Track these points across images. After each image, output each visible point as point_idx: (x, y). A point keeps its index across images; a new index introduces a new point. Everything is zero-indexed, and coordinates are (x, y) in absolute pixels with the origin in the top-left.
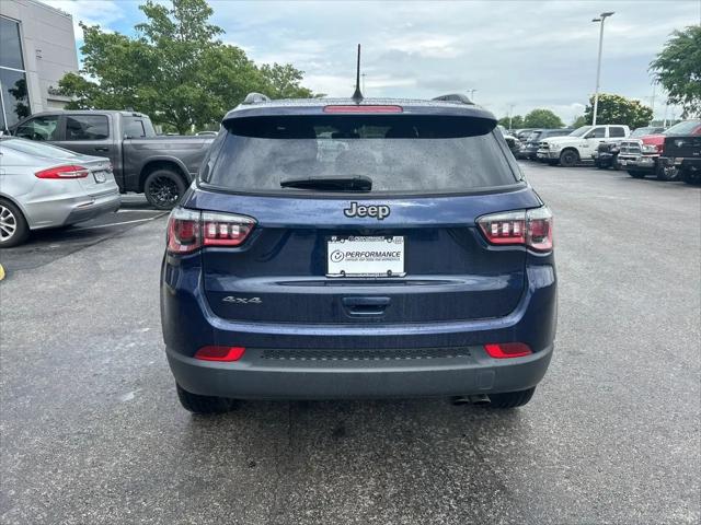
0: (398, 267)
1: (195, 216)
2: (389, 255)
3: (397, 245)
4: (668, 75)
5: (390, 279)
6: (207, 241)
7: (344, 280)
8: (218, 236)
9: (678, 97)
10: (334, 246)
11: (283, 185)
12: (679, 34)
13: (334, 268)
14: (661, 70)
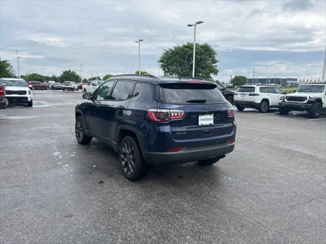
0: (212, 122)
1: (168, 111)
2: (210, 119)
3: (212, 117)
4: (165, 66)
5: (211, 125)
6: (172, 118)
7: (203, 126)
8: (174, 116)
9: (167, 74)
10: (200, 117)
11: (187, 102)
12: (166, 51)
13: (200, 123)
14: (161, 63)
